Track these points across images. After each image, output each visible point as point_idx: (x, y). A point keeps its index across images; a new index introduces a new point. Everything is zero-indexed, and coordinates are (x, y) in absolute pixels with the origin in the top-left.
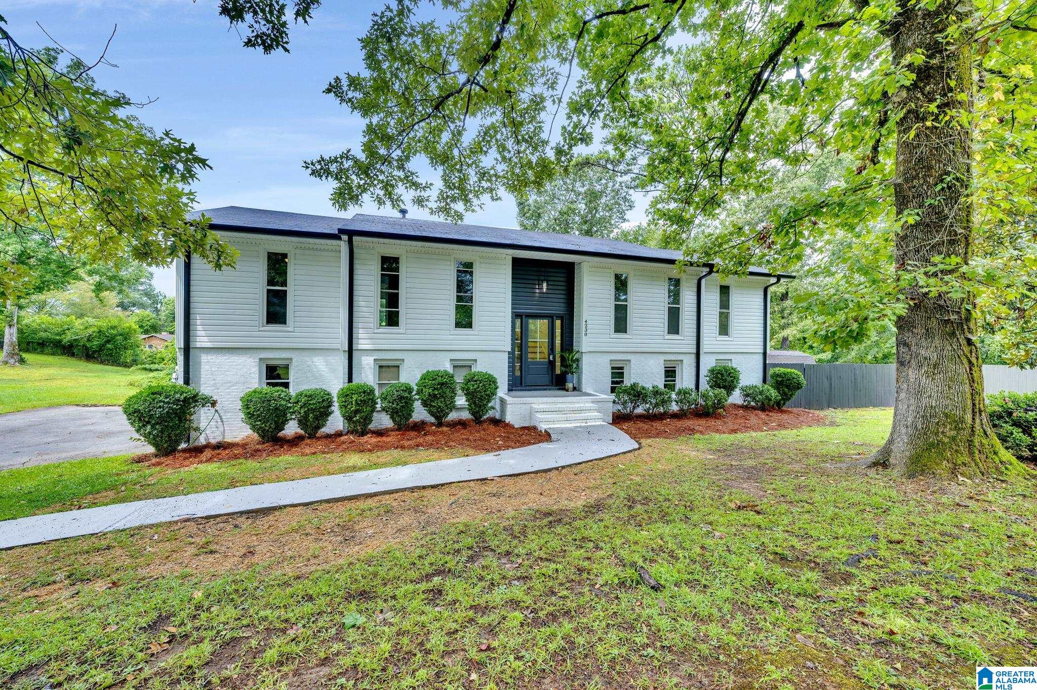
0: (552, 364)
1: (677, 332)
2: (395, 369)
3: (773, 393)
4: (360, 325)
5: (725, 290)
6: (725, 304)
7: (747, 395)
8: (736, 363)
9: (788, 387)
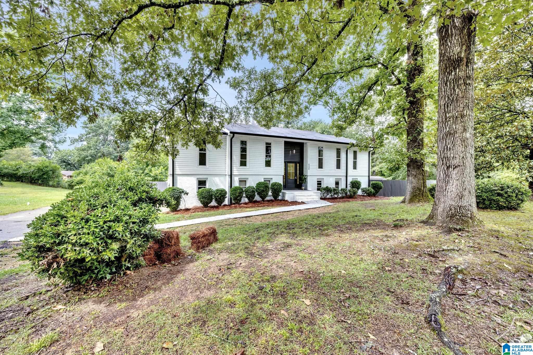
0: (296, 180)
1: (339, 168)
2: (244, 182)
3: (373, 190)
4: (234, 166)
5: (355, 153)
6: (355, 157)
7: (363, 191)
8: (359, 179)
9: (377, 188)
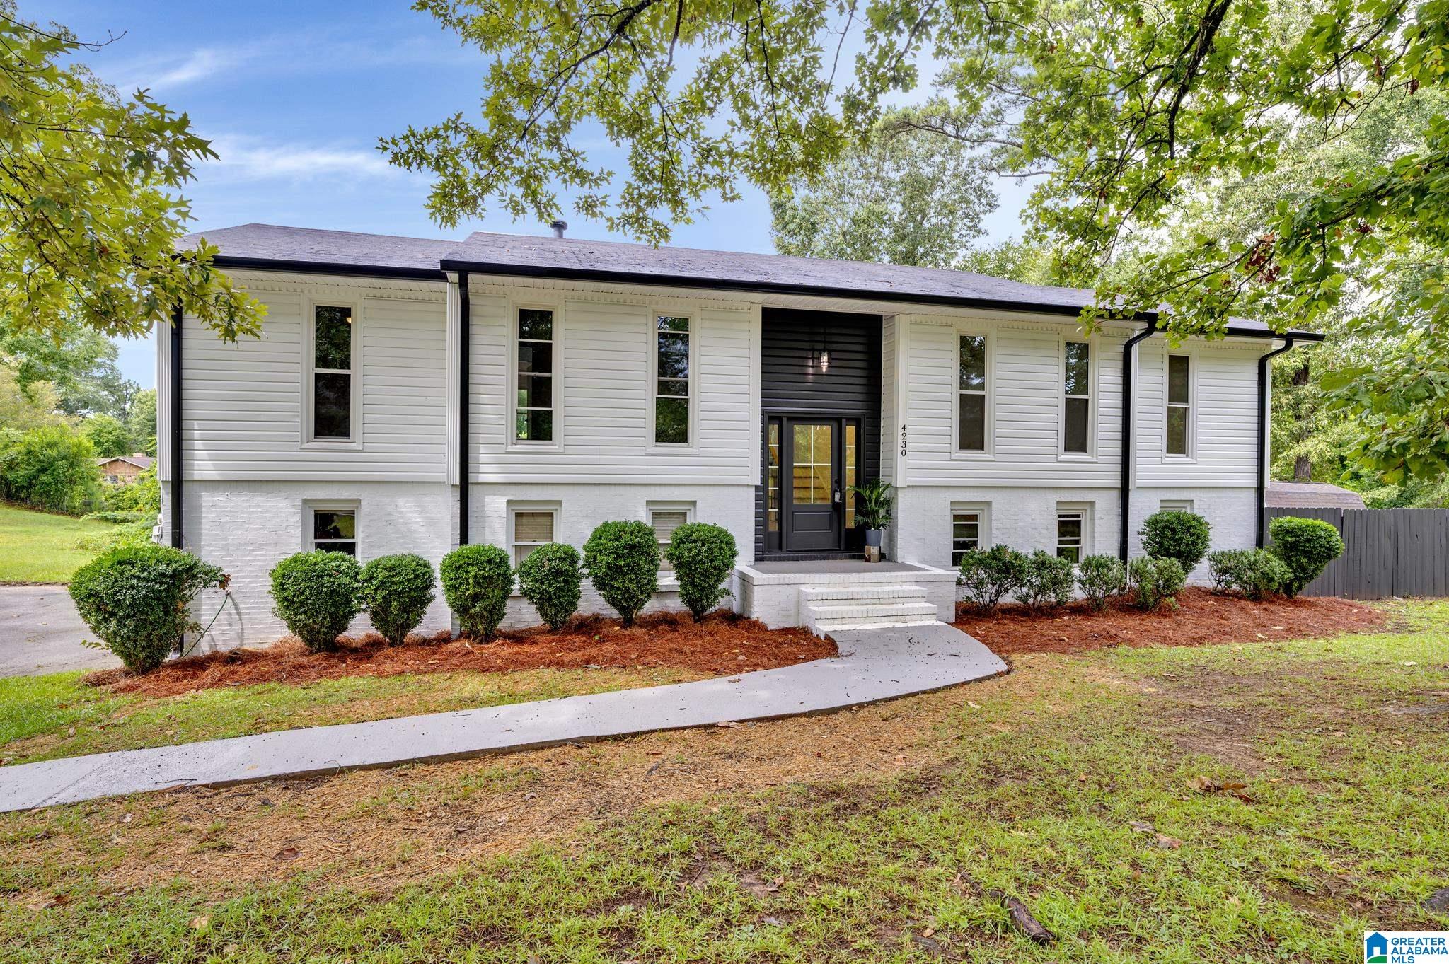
0: (839, 509)
1: (1083, 447)
2: (545, 520)
3: (1278, 567)
4: (482, 438)
5: (1179, 366)
6: (1179, 390)
7: (1224, 571)
8: (1202, 507)
9: (1307, 554)
